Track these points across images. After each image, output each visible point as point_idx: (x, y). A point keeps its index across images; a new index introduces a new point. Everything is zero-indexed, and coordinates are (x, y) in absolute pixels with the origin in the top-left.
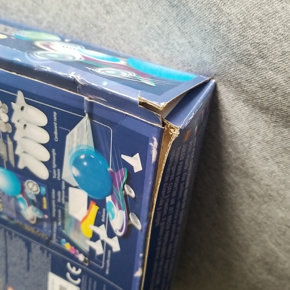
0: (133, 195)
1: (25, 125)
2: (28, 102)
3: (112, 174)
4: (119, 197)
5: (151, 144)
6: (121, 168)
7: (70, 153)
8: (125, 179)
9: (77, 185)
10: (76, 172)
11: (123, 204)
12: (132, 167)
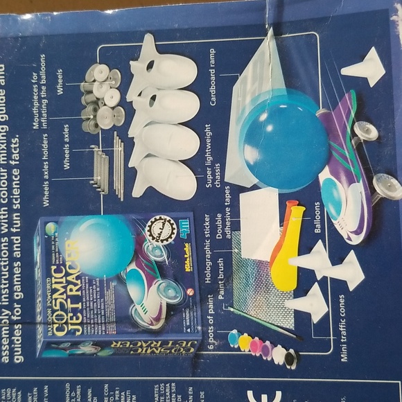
0: (373, 133)
1: (154, 98)
2: (161, 50)
3: (327, 118)
4: (345, 158)
5: (394, 18)
6: (342, 96)
7: (238, 120)
8: (353, 114)
9: (255, 181)
10: (252, 154)
11: (356, 168)
12: (365, 80)
